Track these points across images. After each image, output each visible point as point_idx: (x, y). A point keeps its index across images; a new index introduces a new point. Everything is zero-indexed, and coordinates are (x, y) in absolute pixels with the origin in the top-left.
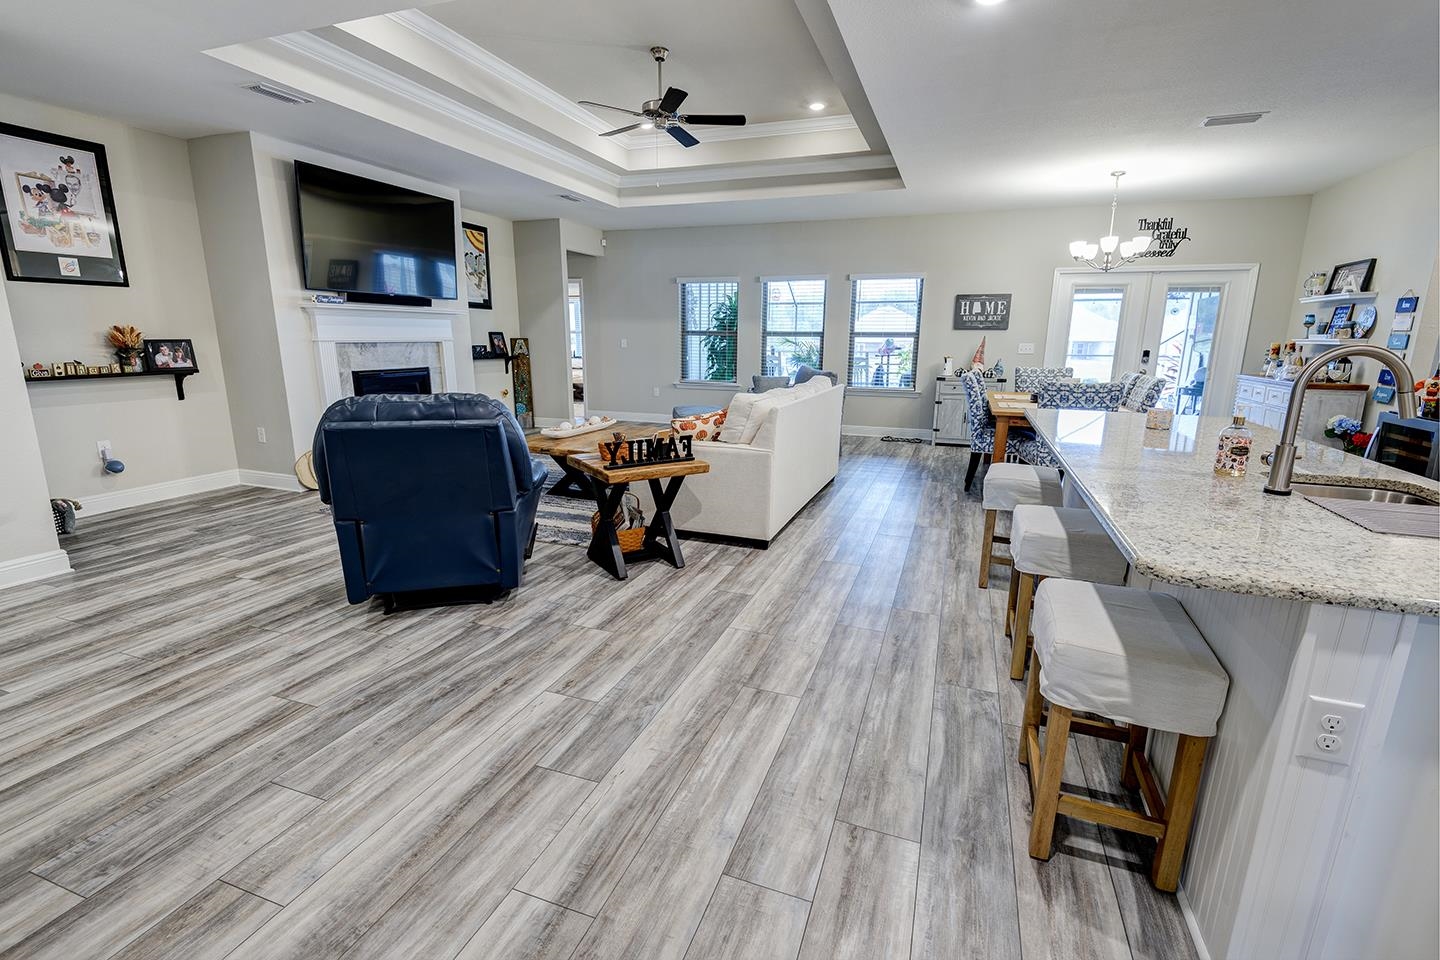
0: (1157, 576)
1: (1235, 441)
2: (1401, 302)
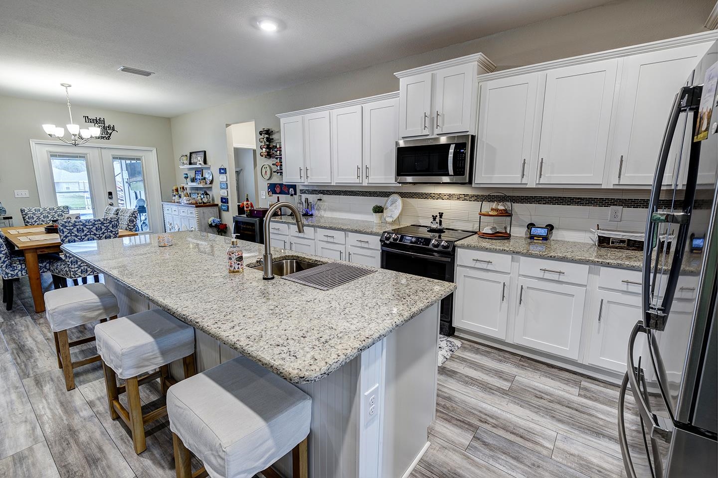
0: (308, 381)
1: (237, 254)
2: (220, 169)
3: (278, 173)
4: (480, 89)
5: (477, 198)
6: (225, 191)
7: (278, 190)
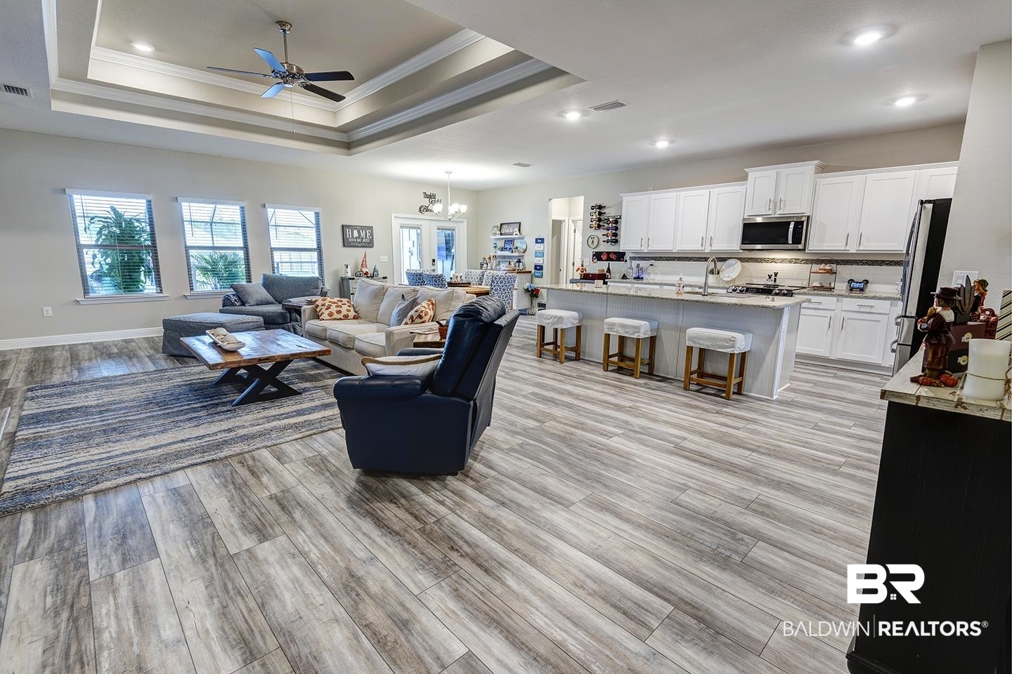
2: (537, 239)
3: (608, 242)
4: (815, 185)
5: (807, 261)
6: (541, 259)
7: (604, 257)
